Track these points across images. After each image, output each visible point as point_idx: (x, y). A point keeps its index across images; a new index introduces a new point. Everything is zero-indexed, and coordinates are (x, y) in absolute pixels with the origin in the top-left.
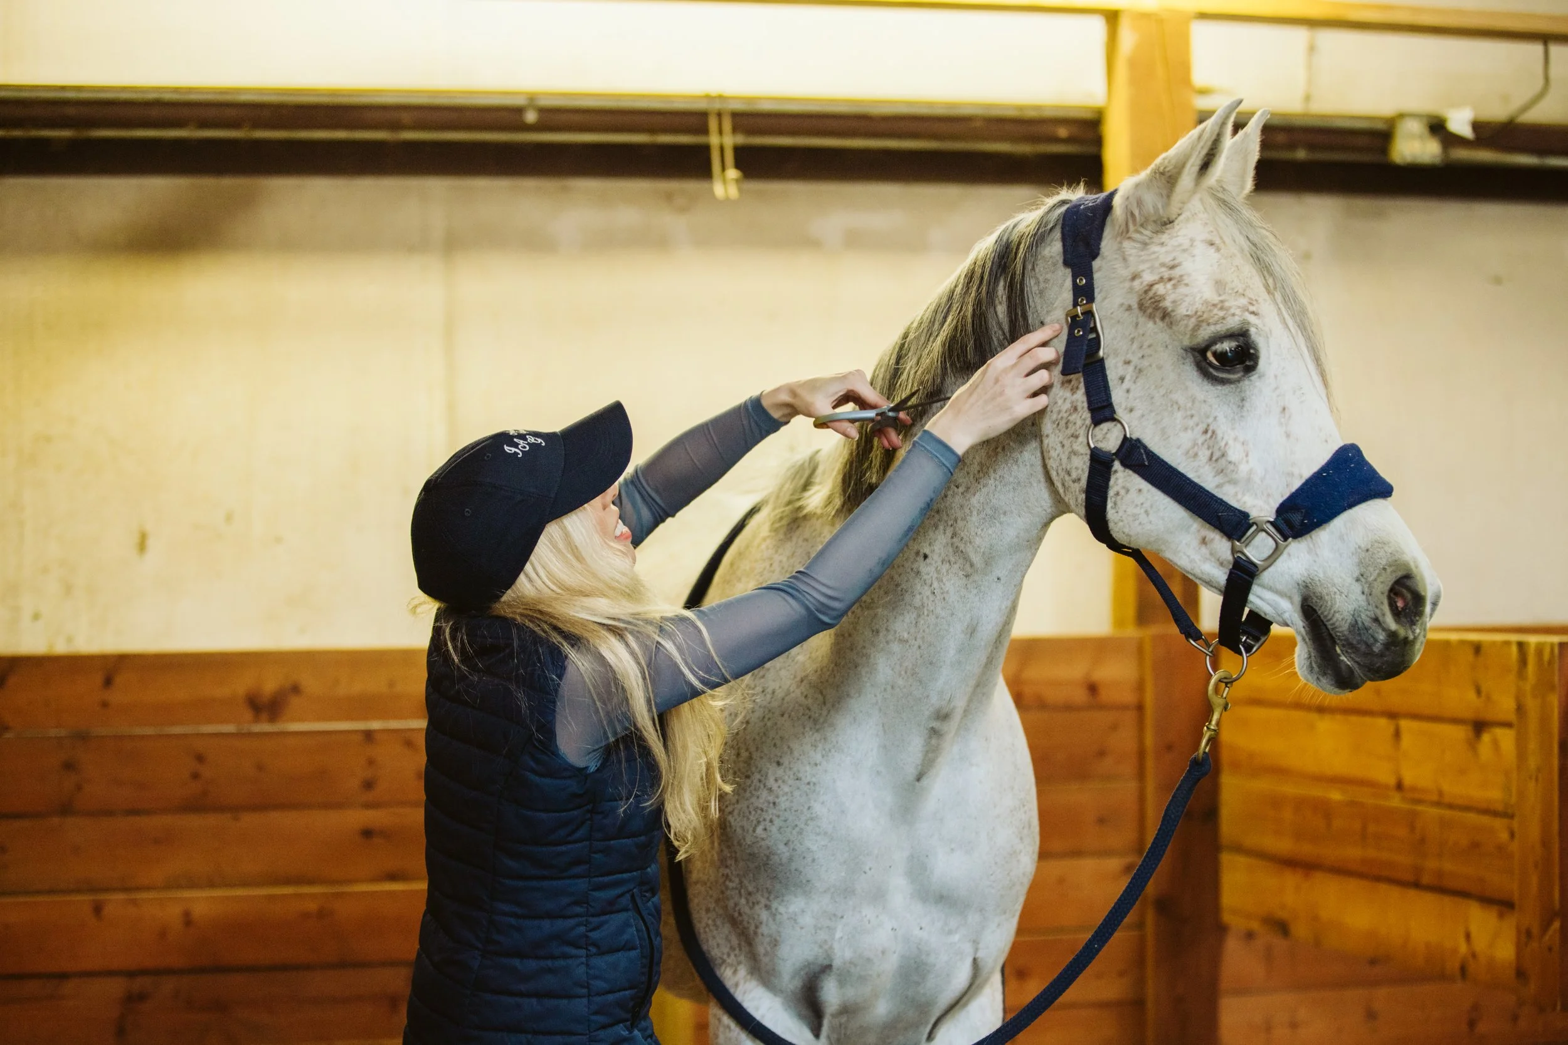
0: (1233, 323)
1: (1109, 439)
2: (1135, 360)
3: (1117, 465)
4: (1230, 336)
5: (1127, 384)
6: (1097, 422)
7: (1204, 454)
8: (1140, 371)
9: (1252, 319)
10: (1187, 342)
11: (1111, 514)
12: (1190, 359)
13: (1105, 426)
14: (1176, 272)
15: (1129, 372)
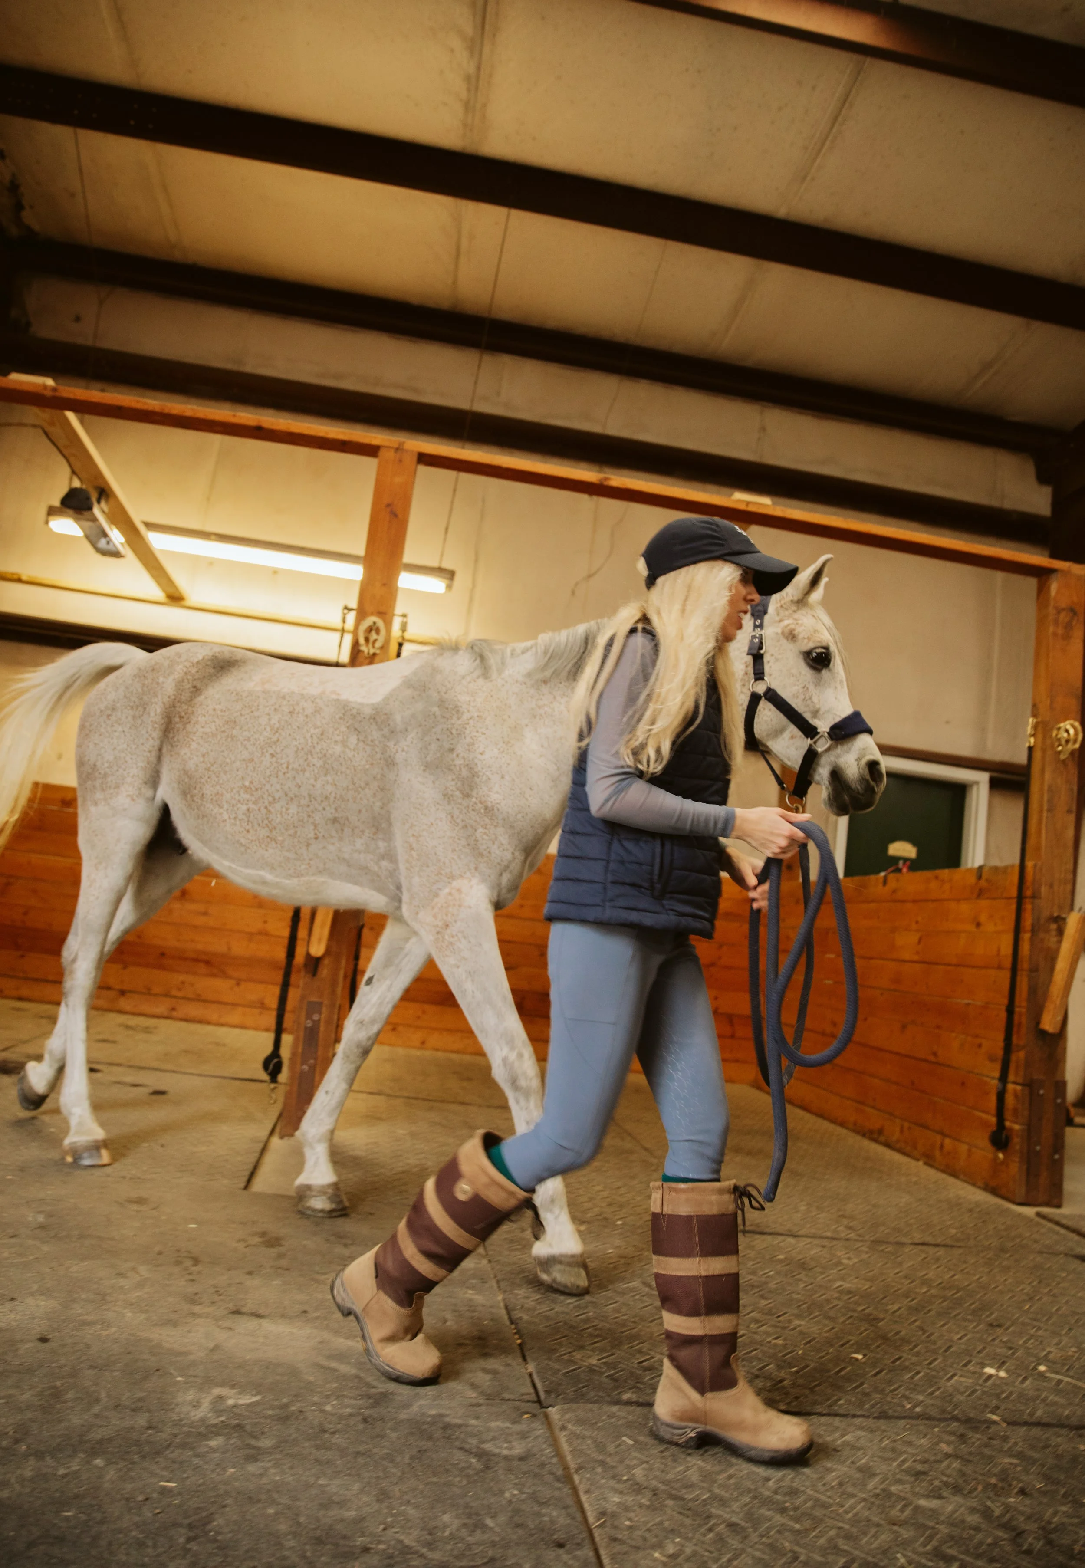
12: (801, 656)
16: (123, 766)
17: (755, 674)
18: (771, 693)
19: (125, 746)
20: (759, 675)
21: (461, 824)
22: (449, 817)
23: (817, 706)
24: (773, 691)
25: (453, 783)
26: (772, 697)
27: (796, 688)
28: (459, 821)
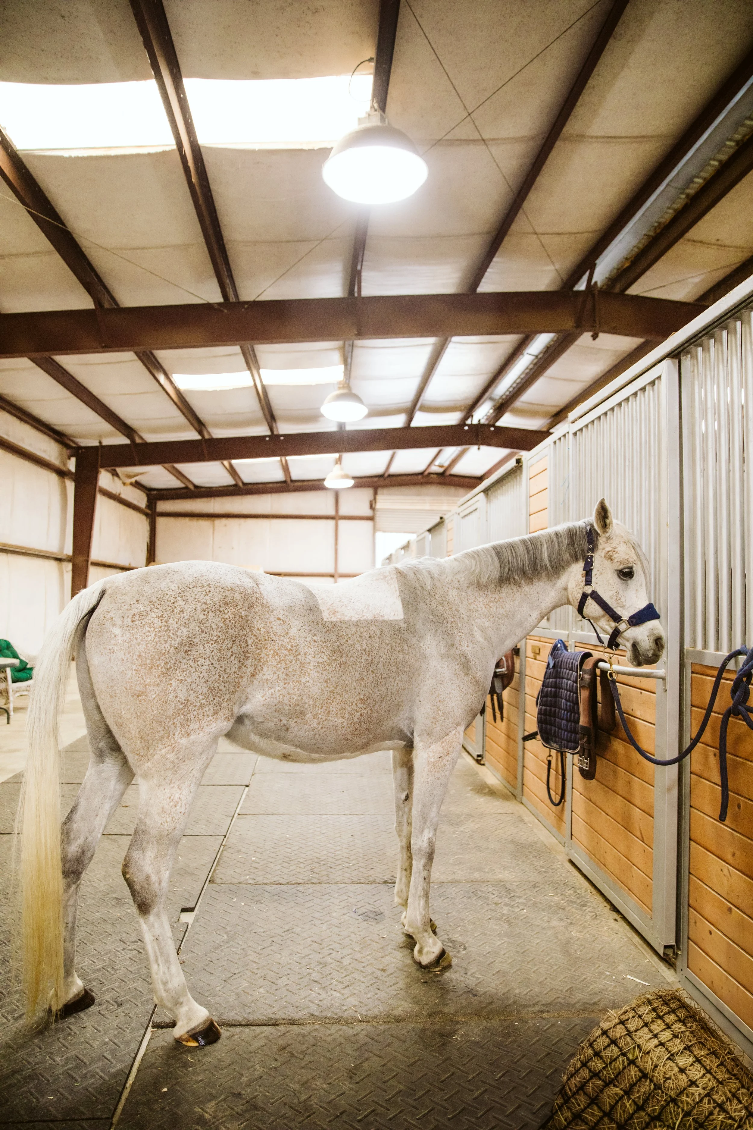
0: (630, 565)
1: (589, 590)
2: (601, 570)
3: (589, 597)
4: (629, 568)
5: (597, 576)
6: (586, 585)
7: (615, 598)
8: (601, 573)
9: (634, 565)
10: (616, 568)
11: (585, 609)
12: (616, 573)
13: (589, 587)
14: (616, 550)
15: (598, 573)
16: (219, 695)
17: (586, 581)
18: (595, 594)
19: (217, 676)
20: (588, 582)
21: (465, 692)
22: (458, 688)
23: (624, 604)
24: (596, 592)
25: (458, 667)
26: (595, 596)
27: (612, 592)
28: (463, 690)
